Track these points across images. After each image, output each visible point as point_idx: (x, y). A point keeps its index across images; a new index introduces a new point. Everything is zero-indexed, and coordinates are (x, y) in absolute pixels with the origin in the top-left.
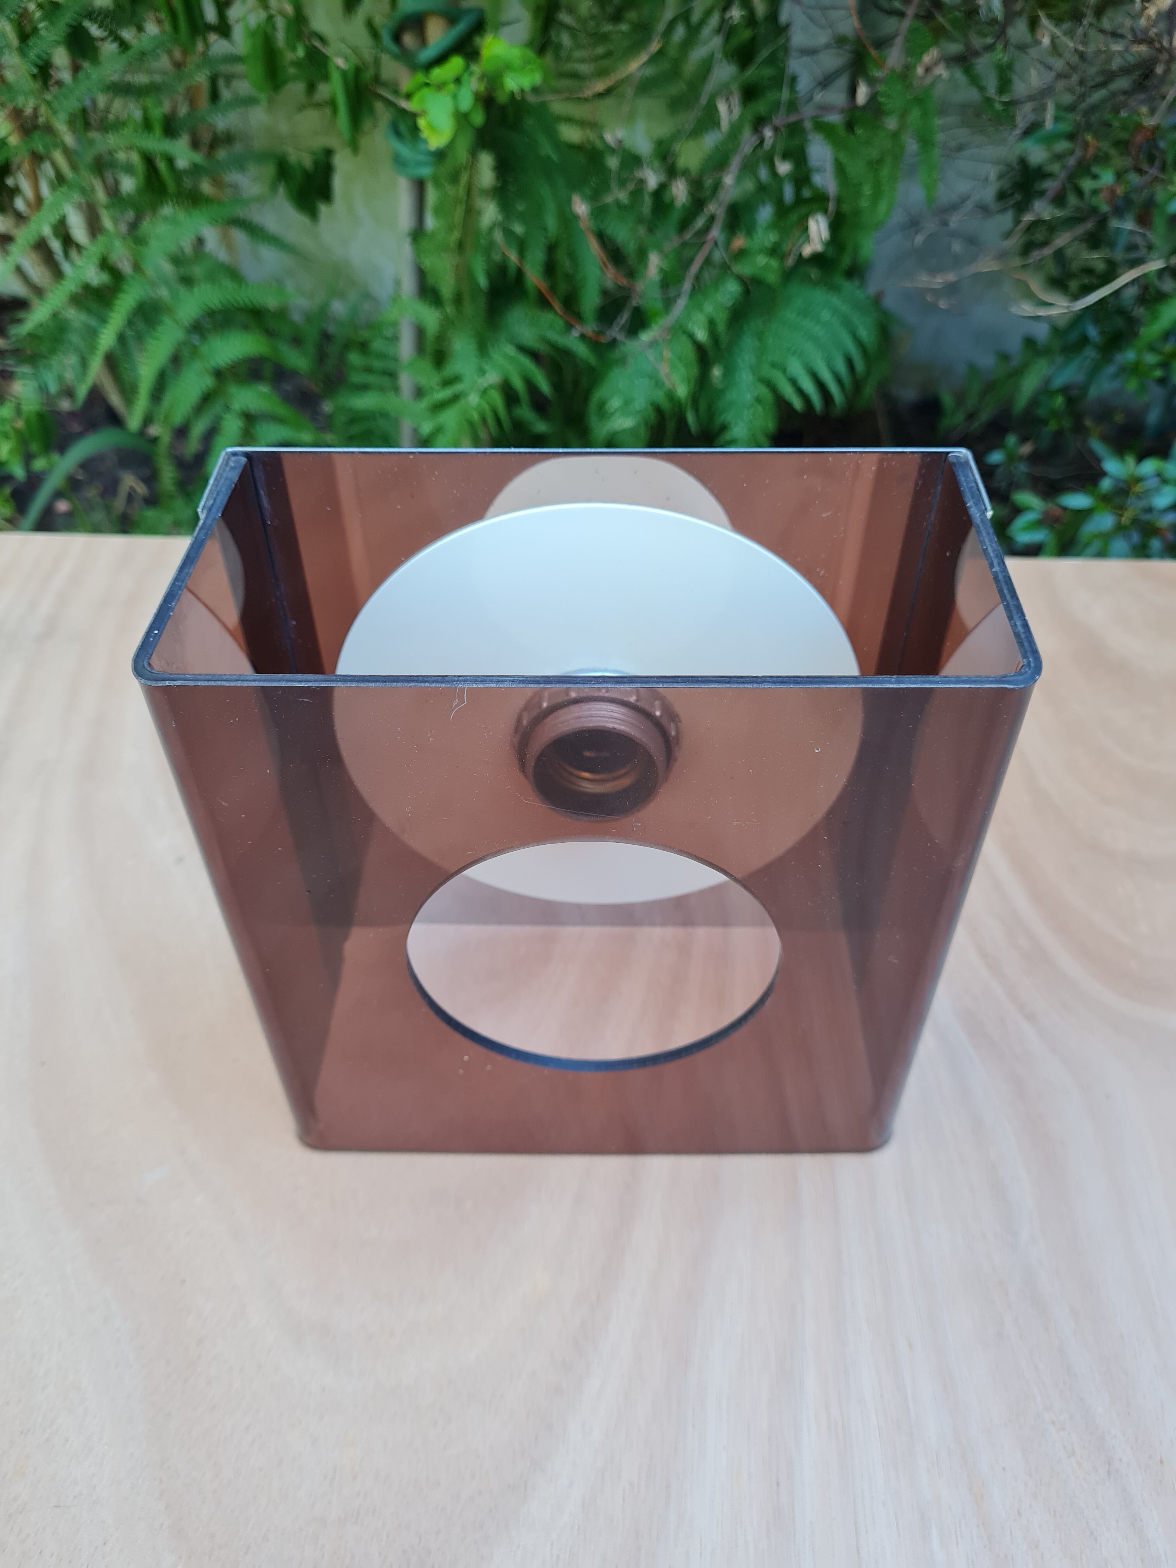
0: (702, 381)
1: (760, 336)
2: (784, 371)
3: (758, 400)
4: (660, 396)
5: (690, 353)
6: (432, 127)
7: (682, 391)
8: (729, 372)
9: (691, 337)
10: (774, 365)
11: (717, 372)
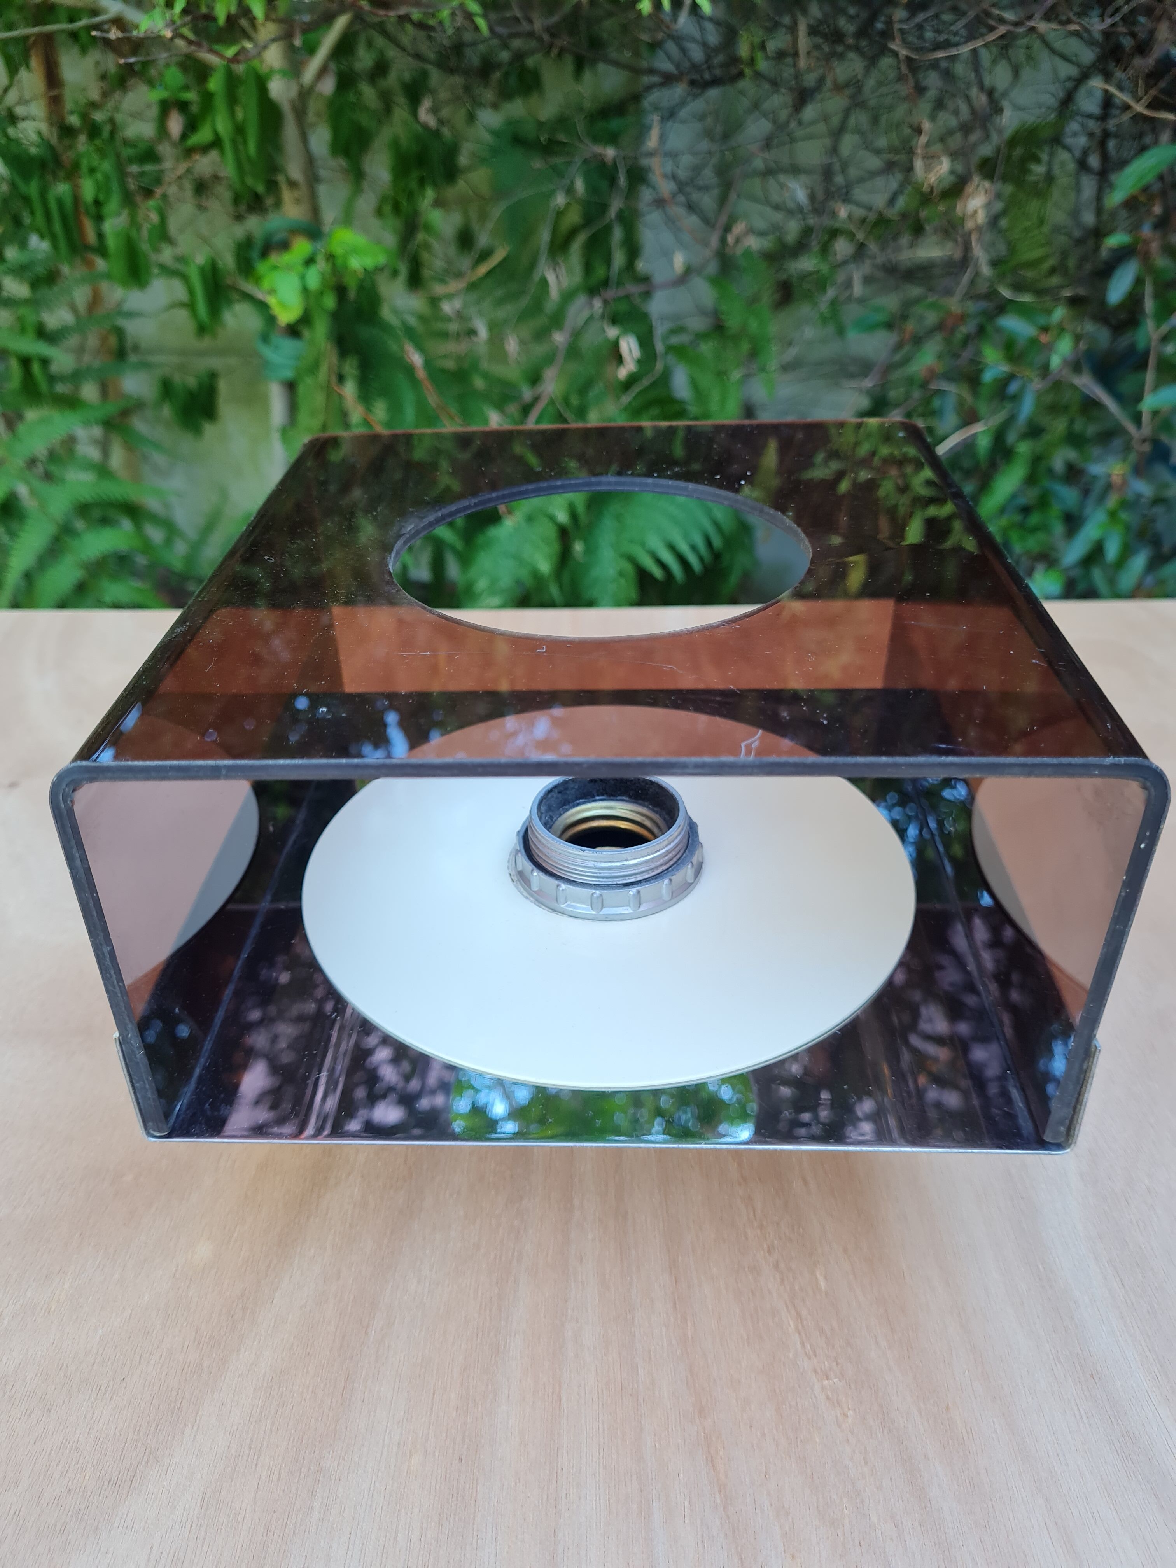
0: (564, 557)
1: (619, 518)
2: (643, 545)
3: (621, 574)
4: (524, 574)
5: (551, 532)
6: (283, 305)
7: (545, 566)
8: (590, 550)
9: (552, 518)
10: (631, 541)
11: (578, 547)
